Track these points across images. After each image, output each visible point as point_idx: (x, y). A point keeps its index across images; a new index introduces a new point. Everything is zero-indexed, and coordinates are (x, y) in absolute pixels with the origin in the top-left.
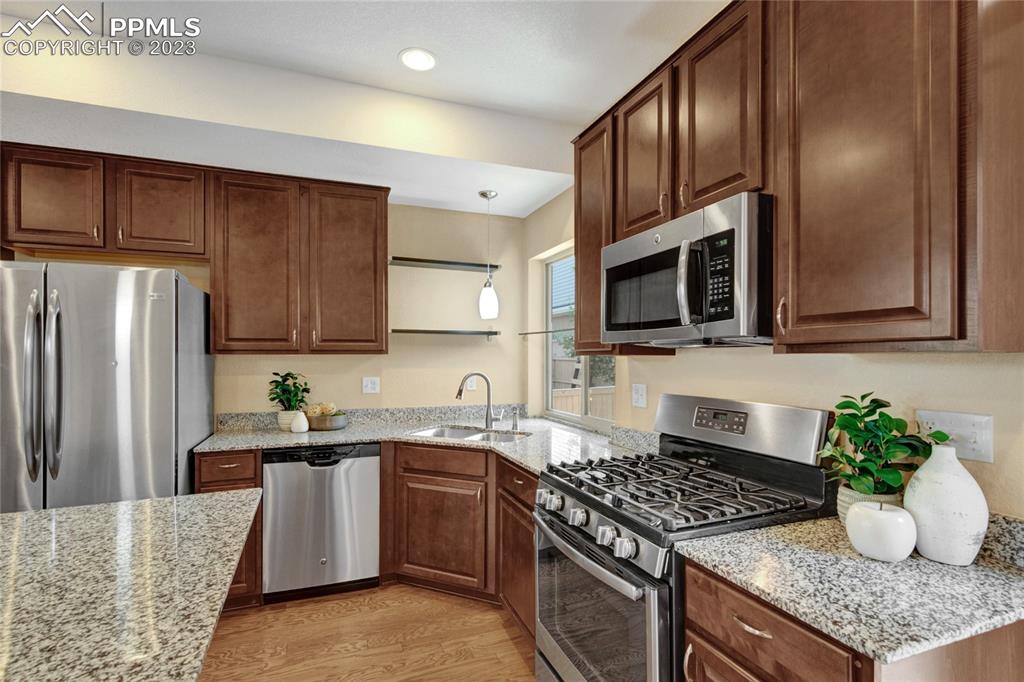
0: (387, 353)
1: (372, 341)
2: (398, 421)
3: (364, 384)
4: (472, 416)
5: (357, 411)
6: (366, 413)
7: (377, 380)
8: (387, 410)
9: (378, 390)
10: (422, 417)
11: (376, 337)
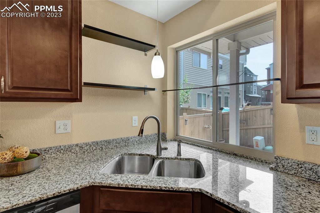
0: (81, 101)
1: (67, 90)
2: (86, 152)
3: (57, 127)
4: (135, 143)
5: (51, 148)
6: (59, 149)
7: (69, 122)
8: (77, 145)
9: (69, 130)
10: (104, 147)
11: (71, 86)
